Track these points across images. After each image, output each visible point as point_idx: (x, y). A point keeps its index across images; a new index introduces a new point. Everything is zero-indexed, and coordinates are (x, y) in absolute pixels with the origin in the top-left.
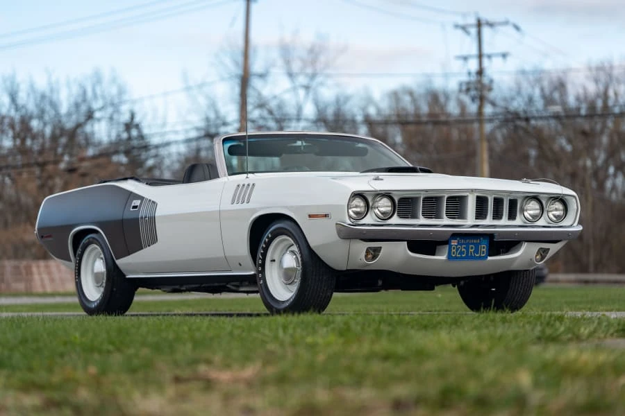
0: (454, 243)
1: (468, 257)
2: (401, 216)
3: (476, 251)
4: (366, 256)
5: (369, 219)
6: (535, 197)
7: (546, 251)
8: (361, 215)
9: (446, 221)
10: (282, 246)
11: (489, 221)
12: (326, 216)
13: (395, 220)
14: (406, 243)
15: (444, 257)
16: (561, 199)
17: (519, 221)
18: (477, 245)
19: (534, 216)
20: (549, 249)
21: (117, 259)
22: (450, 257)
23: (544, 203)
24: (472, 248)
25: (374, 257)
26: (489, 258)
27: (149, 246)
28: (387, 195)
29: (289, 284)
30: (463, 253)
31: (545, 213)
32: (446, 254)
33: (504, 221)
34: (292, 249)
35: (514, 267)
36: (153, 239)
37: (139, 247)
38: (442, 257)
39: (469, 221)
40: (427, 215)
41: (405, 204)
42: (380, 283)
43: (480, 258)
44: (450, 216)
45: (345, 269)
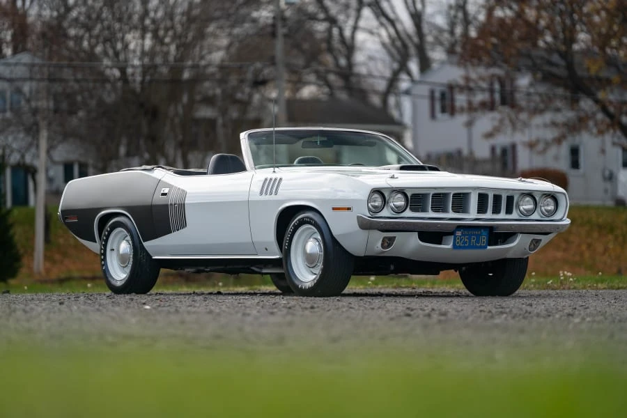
0: (459, 233)
1: (470, 247)
2: (413, 210)
3: (477, 241)
4: (382, 245)
5: (386, 212)
6: (530, 194)
7: (538, 241)
8: (378, 209)
9: (452, 215)
10: (306, 234)
11: (489, 215)
12: (349, 209)
13: (408, 213)
14: (417, 233)
15: (450, 246)
16: (553, 196)
17: (515, 215)
18: (478, 236)
19: (527, 211)
20: (541, 240)
21: (144, 241)
22: (455, 246)
23: (537, 199)
24: (474, 239)
25: (389, 246)
26: (489, 247)
27: (178, 230)
28: (401, 191)
29: (312, 267)
30: (466, 243)
31: (538, 209)
32: (452, 244)
33: (502, 215)
34: (315, 236)
35: (510, 255)
36: (183, 224)
37: (168, 231)
38: (448, 246)
39: (472, 215)
40: (435, 209)
41: (416, 200)
42: (392, 267)
43: (481, 247)
44: (455, 211)
45: (363, 255)
